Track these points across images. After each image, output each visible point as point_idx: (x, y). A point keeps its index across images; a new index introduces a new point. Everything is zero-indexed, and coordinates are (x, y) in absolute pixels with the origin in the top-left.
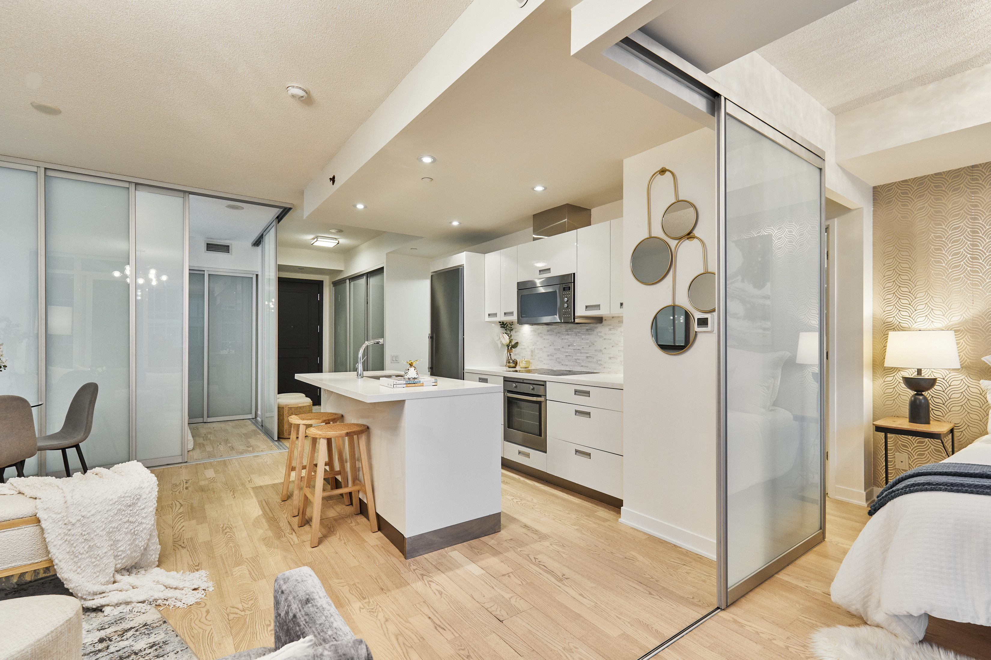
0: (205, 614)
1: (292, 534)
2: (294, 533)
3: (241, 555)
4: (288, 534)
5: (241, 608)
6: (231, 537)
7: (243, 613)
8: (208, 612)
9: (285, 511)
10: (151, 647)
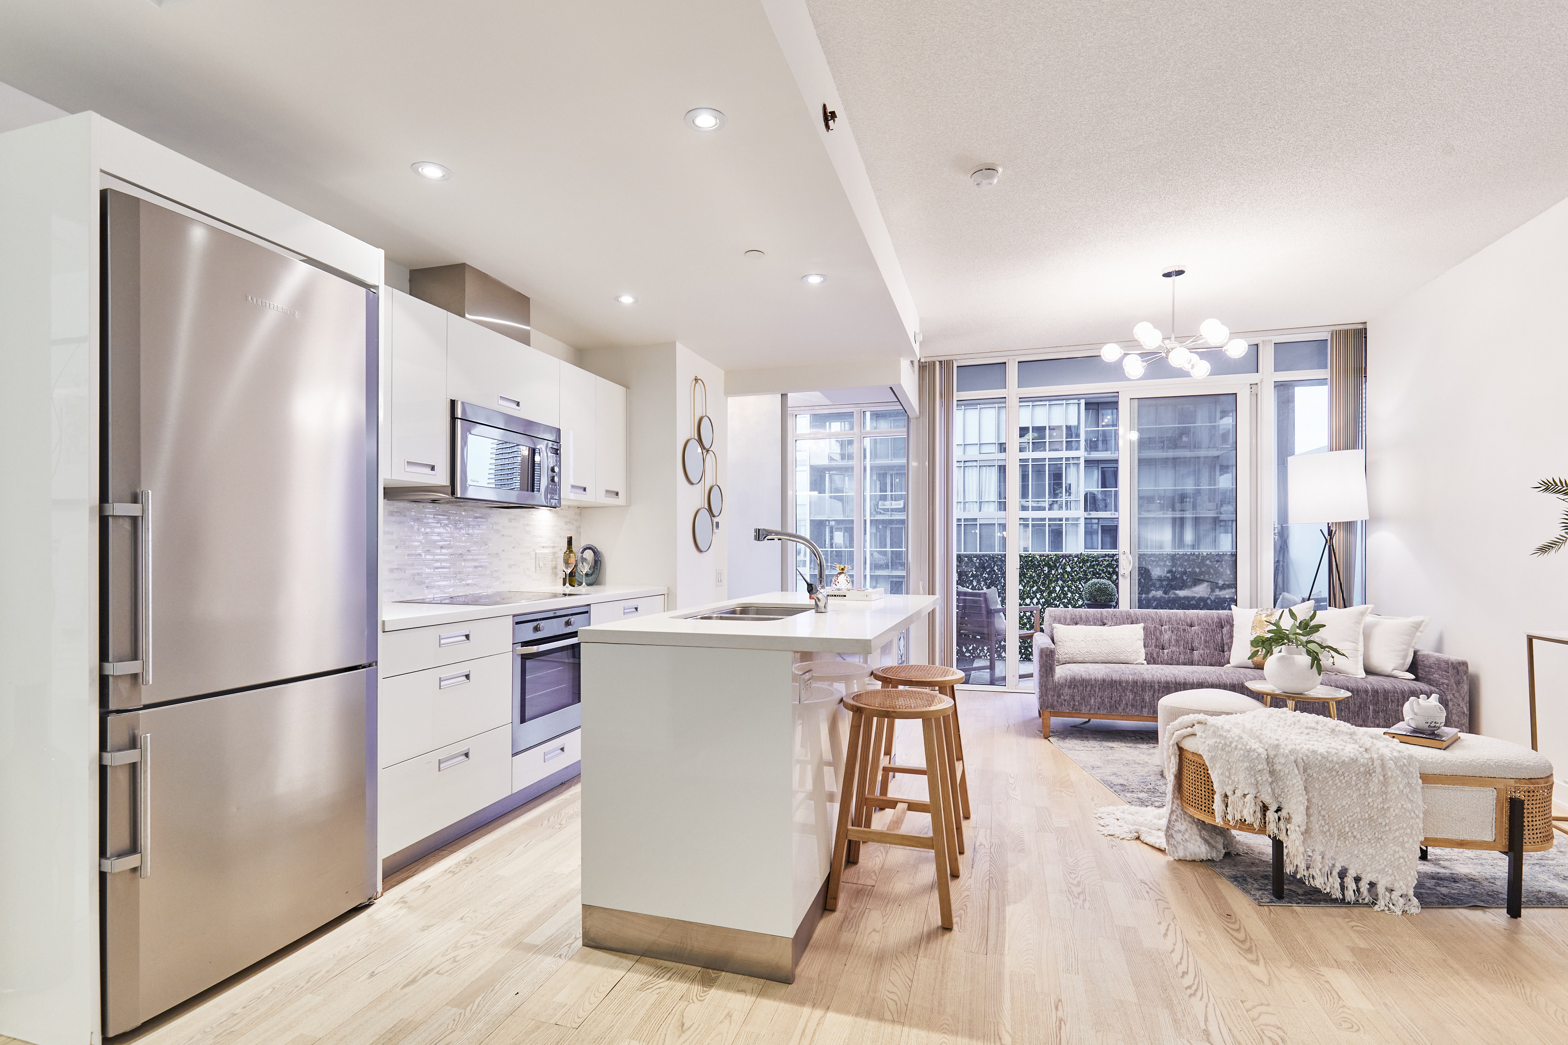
0: (1095, 799)
1: (981, 844)
2: (977, 845)
3: (1057, 839)
4: (987, 846)
5: (1062, 792)
6: (1070, 873)
7: (1062, 789)
8: (1092, 799)
9: (967, 893)
10: (1133, 791)
